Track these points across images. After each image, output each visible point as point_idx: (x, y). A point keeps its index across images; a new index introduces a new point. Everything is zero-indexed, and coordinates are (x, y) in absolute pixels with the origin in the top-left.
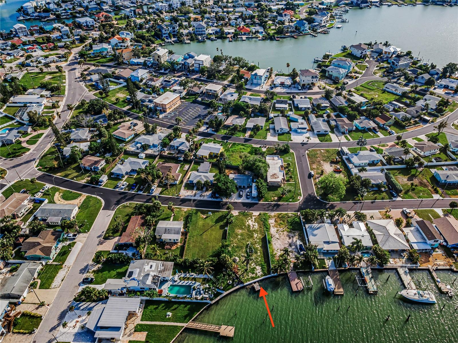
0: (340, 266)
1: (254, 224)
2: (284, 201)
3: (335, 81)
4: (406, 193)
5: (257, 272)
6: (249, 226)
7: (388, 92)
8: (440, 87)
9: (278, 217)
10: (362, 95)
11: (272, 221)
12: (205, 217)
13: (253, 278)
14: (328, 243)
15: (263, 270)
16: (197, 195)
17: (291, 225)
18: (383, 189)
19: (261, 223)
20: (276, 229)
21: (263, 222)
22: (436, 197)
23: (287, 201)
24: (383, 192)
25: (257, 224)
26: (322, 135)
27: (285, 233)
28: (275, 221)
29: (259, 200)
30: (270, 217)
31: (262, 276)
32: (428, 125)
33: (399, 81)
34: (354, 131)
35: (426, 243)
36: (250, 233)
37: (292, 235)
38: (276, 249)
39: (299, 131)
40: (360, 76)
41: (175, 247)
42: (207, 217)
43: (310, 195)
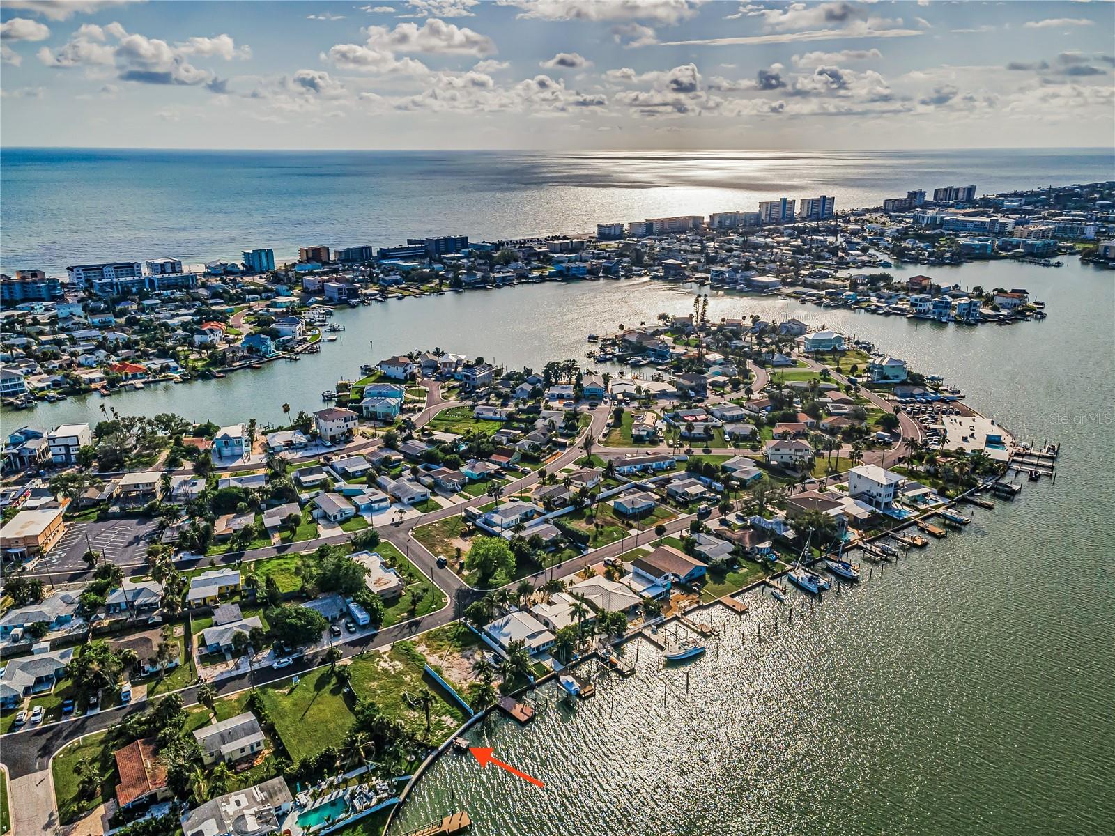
0: (568, 661)
1: (392, 664)
2: (420, 614)
3: (387, 421)
4: (595, 539)
5: (448, 723)
6: (385, 671)
7: (485, 419)
8: (553, 398)
9: (428, 638)
10: (447, 431)
11: (421, 649)
12: (286, 691)
13: (446, 736)
14: (533, 636)
15: (455, 718)
16: (241, 666)
17: (458, 641)
18: (562, 545)
19: (405, 657)
20: (436, 656)
21: (407, 655)
22: (633, 532)
23: (426, 613)
24: (564, 549)
25: (397, 663)
26: (420, 503)
27: (456, 654)
28: (427, 646)
29: (378, 628)
30: (414, 644)
31: (459, 726)
32: (568, 450)
33: (490, 402)
34: (469, 483)
35: (656, 586)
36: (397, 679)
37: (468, 653)
38: (457, 681)
39: (376, 506)
40: (424, 405)
41: (259, 759)
42: (291, 691)
43: (459, 590)
